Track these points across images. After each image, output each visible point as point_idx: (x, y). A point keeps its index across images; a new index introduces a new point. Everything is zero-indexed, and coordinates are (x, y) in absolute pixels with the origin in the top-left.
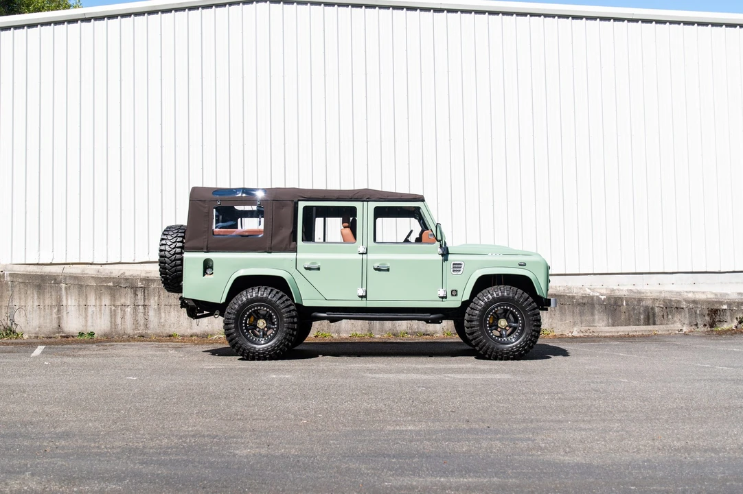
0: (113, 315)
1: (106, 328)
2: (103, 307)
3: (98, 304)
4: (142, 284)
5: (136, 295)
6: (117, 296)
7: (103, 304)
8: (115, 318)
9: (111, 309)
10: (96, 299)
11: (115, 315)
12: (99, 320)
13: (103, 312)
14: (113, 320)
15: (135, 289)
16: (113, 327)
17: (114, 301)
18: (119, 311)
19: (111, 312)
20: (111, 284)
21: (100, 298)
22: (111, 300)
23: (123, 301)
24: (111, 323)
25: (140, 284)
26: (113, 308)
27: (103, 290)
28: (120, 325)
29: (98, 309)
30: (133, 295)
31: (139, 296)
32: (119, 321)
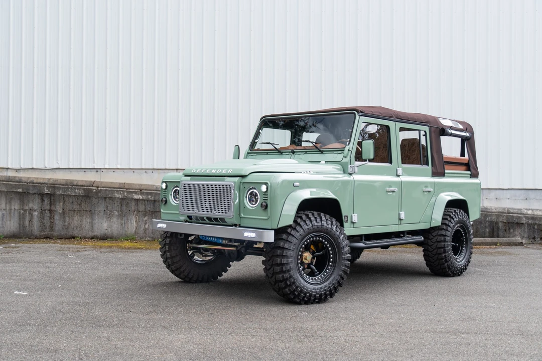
0: (22, 218)
1: (15, 230)
2: (13, 211)
3: (8, 208)
4: (49, 191)
5: (43, 200)
6: (26, 201)
7: (13, 208)
8: (24, 221)
9: (20, 212)
10: (6, 203)
11: (24, 218)
12: (8, 222)
13: (12, 215)
14: (21, 222)
15: (42, 196)
16: (21, 228)
17: (23, 205)
18: (28, 215)
19: (20, 215)
20: (20, 190)
21: (10, 202)
22: (20, 205)
23: (31, 205)
24: (20, 225)
25: (46, 191)
26: (22, 212)
27: (13, 196)
28: (27, 227)
29: (8, 213)
30: (40, 201)
31: (46, 201)
32: (27, 223)
